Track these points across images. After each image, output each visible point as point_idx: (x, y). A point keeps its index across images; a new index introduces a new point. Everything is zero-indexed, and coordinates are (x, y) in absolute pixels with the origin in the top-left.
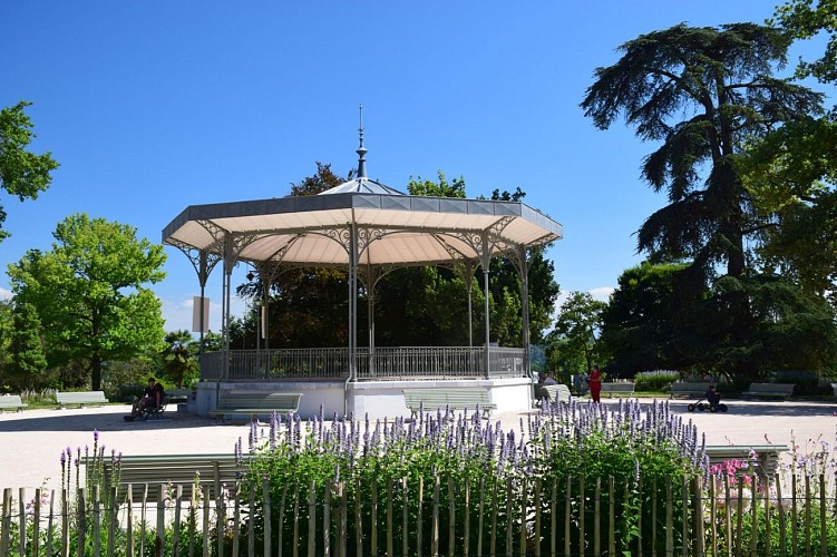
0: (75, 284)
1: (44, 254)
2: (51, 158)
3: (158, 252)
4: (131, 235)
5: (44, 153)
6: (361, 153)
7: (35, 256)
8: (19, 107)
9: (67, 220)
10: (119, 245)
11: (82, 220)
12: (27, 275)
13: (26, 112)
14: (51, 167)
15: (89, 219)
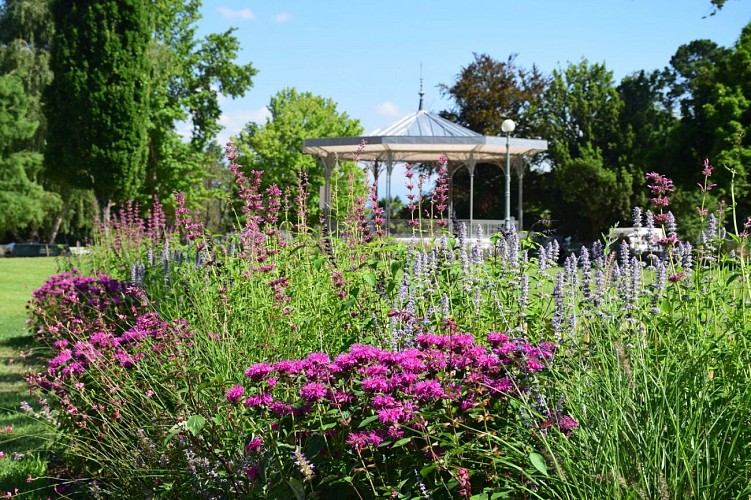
0: (282, 157)
1: (259, 127)
2: (253, 67)
3: (354, 125)
4: (332, 109)
5: (247, 63)
6: (421, 95)
7: (252, 129)
8: (229, 32)
9: (278, 94)
10: (319, 120)
11: (292, 93)
12: (246, 146)
13: (233, 35)
14: (252, 74)
15: (298, 92)
